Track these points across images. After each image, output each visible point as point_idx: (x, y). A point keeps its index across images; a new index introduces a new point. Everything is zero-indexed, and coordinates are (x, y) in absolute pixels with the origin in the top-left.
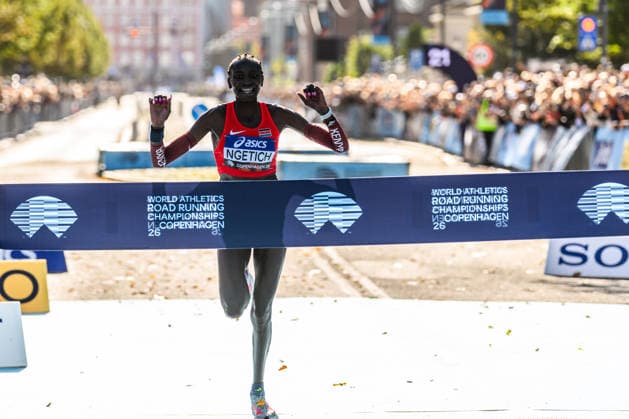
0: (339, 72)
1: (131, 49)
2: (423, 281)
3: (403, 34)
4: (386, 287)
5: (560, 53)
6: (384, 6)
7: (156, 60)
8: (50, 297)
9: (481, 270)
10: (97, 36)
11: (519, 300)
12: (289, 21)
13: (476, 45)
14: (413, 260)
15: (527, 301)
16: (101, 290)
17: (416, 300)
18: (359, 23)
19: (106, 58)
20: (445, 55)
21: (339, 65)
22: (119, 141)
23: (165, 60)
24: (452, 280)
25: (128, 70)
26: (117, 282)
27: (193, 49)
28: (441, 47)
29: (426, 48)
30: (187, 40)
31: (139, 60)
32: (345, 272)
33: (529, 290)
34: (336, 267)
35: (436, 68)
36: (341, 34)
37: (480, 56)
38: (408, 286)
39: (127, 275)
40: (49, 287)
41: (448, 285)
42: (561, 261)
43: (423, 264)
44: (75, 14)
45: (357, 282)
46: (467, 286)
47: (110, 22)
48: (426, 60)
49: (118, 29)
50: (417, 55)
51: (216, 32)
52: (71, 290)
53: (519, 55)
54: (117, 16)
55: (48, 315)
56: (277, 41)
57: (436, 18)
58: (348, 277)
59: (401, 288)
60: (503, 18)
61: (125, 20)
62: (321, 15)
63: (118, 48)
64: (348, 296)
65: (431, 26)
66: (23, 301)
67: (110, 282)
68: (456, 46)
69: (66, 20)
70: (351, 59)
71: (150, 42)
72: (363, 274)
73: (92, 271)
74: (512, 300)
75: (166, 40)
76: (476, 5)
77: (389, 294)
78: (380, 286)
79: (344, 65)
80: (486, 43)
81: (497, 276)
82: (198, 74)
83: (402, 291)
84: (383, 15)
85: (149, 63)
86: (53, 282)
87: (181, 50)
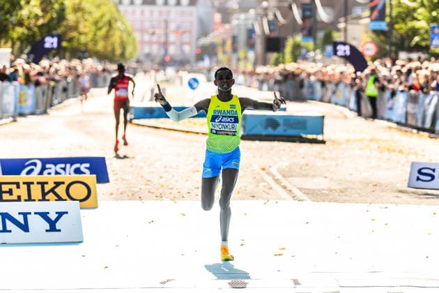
0: (281, 59)
1: (151, 43)
2: (331, 190)
3: (321, 35)
4: (308, 194)
5: (418, 48)
6: (310, 17)
7: (166, 51)
8: (98, 198)
9: (368, 184)
10: (129, 34)
11: (391, 203)
12: (250, 26)
13: (367, 43)
14: (326, 177)
15: (396, 204)
16: (130, 194)
17: (327, 203)
18: (293, 28)
19: (135, 48)
20: (347, 48)
21: (280, 54)
22: (143, 100)
23: (172, 50)
24: (349, 190)
25: (148, 55)
26: (141, 189)
27: (189, 44)
28: (344, 44)
29: (335, 44)
30: (186, 38)
31: (155, 50)
32: (283, 184)
33: (398, 197)
34: (277, 181)
35: (341, 57)
36: (282, 35)
37: (369, 50)
38: (322, 194)
39: (147, 185)
40: (98, 192)
41: (347, 193)
42: (418, 179)
43: (332, 180)
44: (116, 21)
45: (290, 191)
46: (359, 194)
47: (138, 25)
48: (335, 52)
49: (142, 31)
50: (329, 48)
51: (204, 32)
52: (112, 194)
53: (393, 48)
54: (142, 22)
55: (96, 209)
56: (242, 38)
57: (341, 25)
58: (285, 187)
59: (318, 195)
60: (383, 26)
61: (147, 25)
62: (269, 23)
63: (142, 42)
64: (284, 199)
65: (338, 30)
66: (81, 201)
67: (136, 189)
68: (354, 43)
69: (110, 24)
70: (288, 50)
71: (163, 39)
72: (294, 186)
73: (125, 182)
74: (387, 203)
75: (172, 38)
76: (366, 17)
77: (310, 198)
78: (304, 193)
79: (284, 54)
80: (373, 41)
81: (378, 188)
82: (193, 59)
83: (318, 197)
84: (309, 23)
85: (162, 52)
86: (100, 189)
87: (182, 44)
